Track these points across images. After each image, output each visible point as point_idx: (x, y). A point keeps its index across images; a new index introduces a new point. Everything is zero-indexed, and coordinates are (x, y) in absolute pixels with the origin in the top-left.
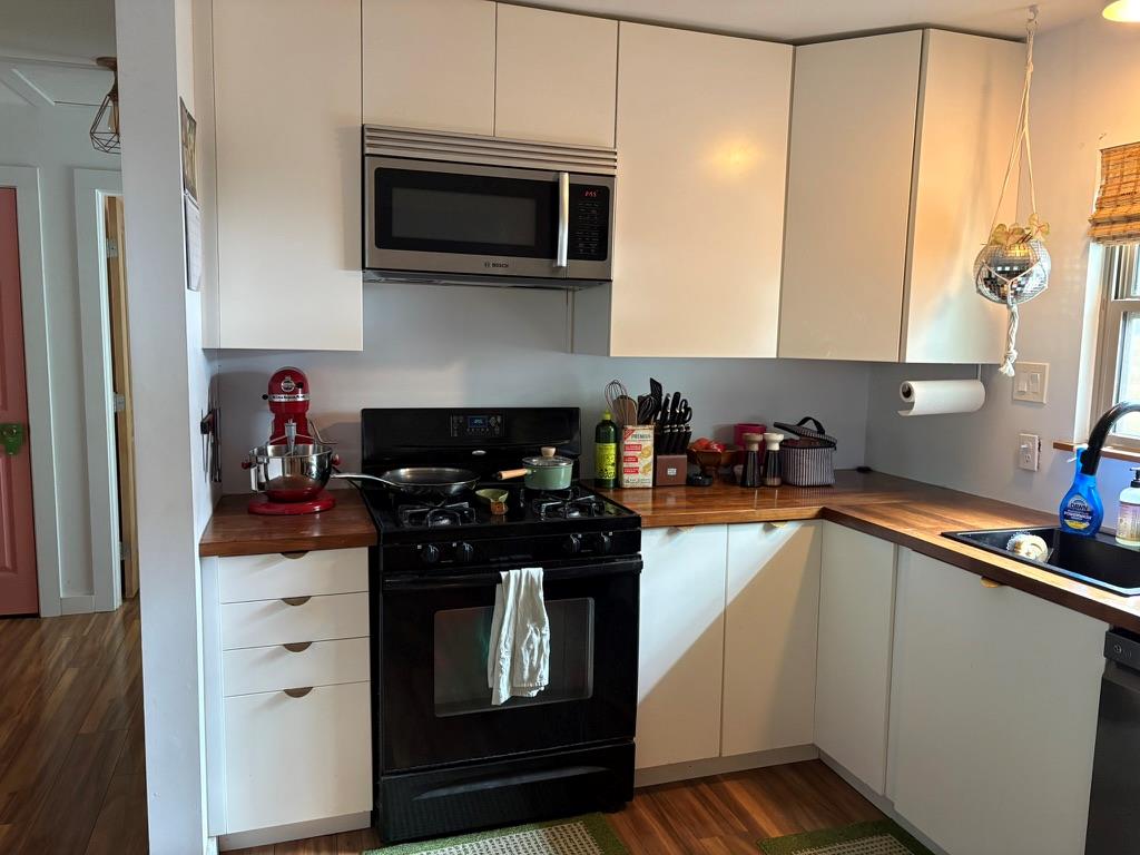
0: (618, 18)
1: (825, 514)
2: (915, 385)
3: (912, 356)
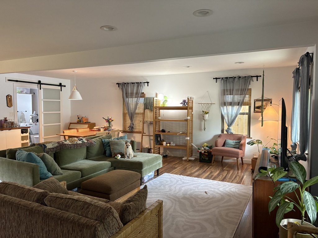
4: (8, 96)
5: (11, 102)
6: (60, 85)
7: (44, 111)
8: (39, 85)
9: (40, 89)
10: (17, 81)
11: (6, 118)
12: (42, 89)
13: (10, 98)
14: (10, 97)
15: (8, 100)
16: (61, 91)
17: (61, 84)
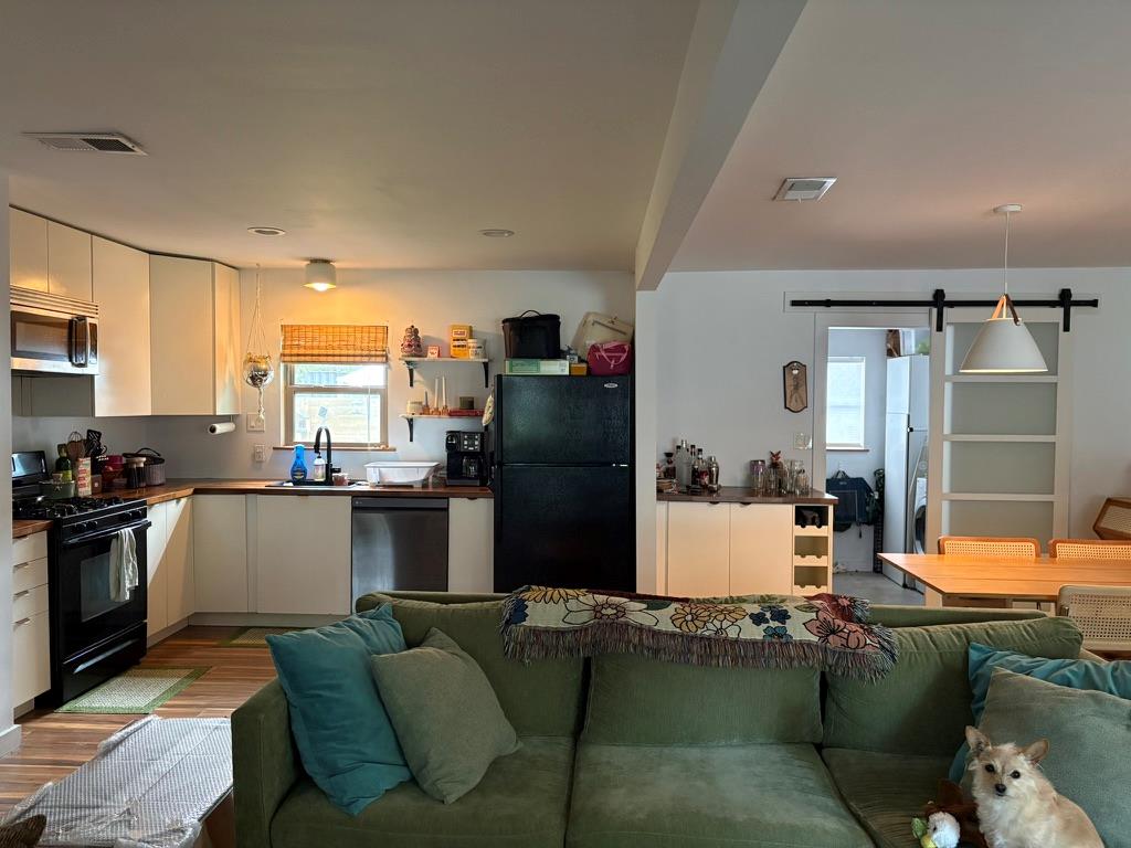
0: (92, 233)
1: (197, 492)
2: (217, 426)
3: (219, 412)
4: (788, 368)
5: (802, 389)
6: (1065, 300)
7: (954, 432)
8: (935, 310)
9: (940, 328)
10: (828, 303)
11: (775, 456)
12: (949, 331)
13: (796, 377)
14: (796, 372)
15: (790, 382)
16: (1067, 328)
17: (1065, 294)
